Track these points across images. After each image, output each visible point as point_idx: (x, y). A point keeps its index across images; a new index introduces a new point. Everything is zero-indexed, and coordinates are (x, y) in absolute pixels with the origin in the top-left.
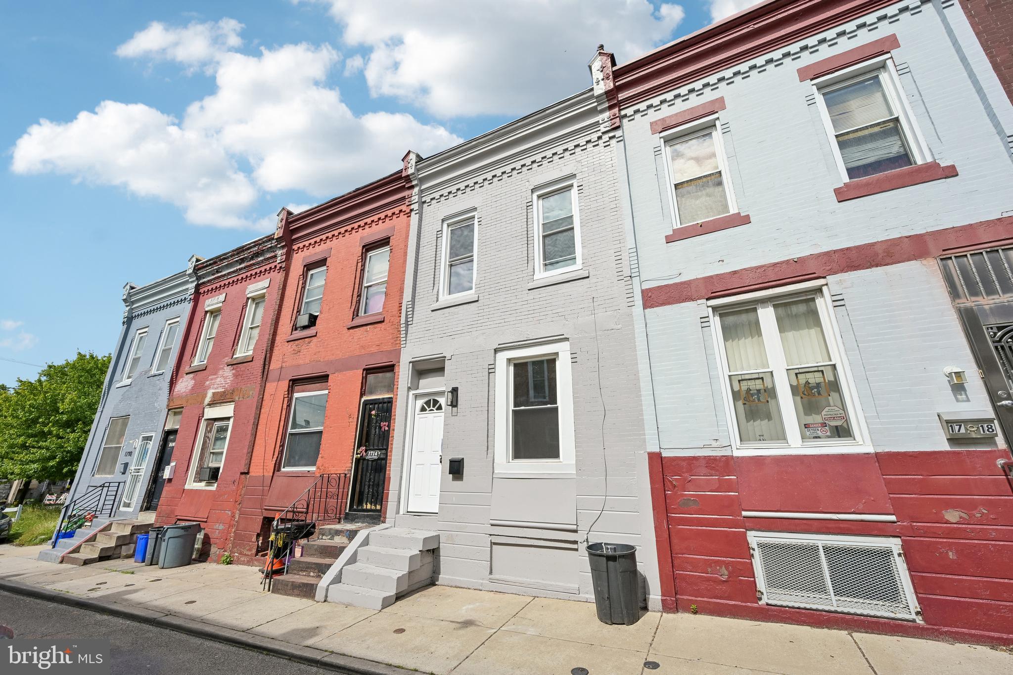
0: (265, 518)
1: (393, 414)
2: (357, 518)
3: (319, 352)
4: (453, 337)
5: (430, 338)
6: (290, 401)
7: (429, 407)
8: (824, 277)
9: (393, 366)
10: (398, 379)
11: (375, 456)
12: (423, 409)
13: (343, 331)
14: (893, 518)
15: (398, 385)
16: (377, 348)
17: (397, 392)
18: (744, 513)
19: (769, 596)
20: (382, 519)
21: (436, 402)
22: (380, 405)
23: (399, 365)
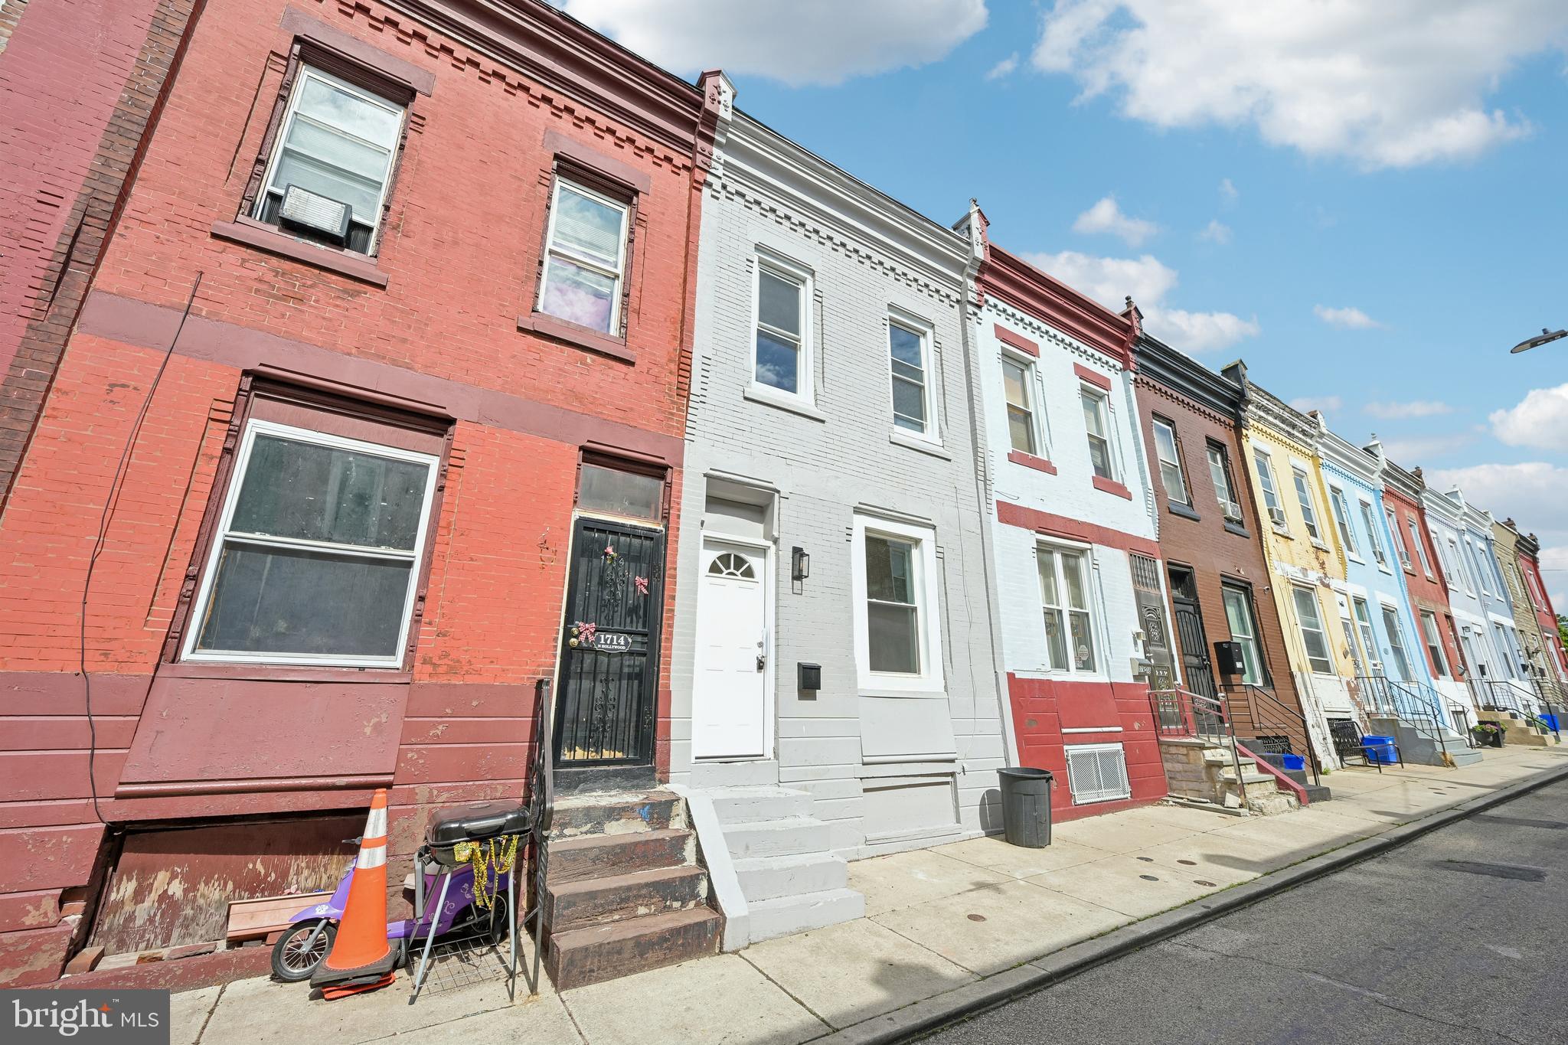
0: (111, 828)
1: (668, 565)
2: (585, 781)
3: (404, 341)
4: (789, 462)
5: (746, 445)
6: (236, 437)
7: (728, 567)
8: (1090, 543)
9: (665, 468)
10: (679, 497)
11: (619, 644)
12: (714, 568)
13: (500, 326)
14: (1120, 729)
15: (679, 510)
16: (619, 414)
17: (678, 523)
18: (1064, 731)
19: (1082, 798)
20: (658, 776)
21: (740, 562)
22: (622, 539)
23: (681, 472)
